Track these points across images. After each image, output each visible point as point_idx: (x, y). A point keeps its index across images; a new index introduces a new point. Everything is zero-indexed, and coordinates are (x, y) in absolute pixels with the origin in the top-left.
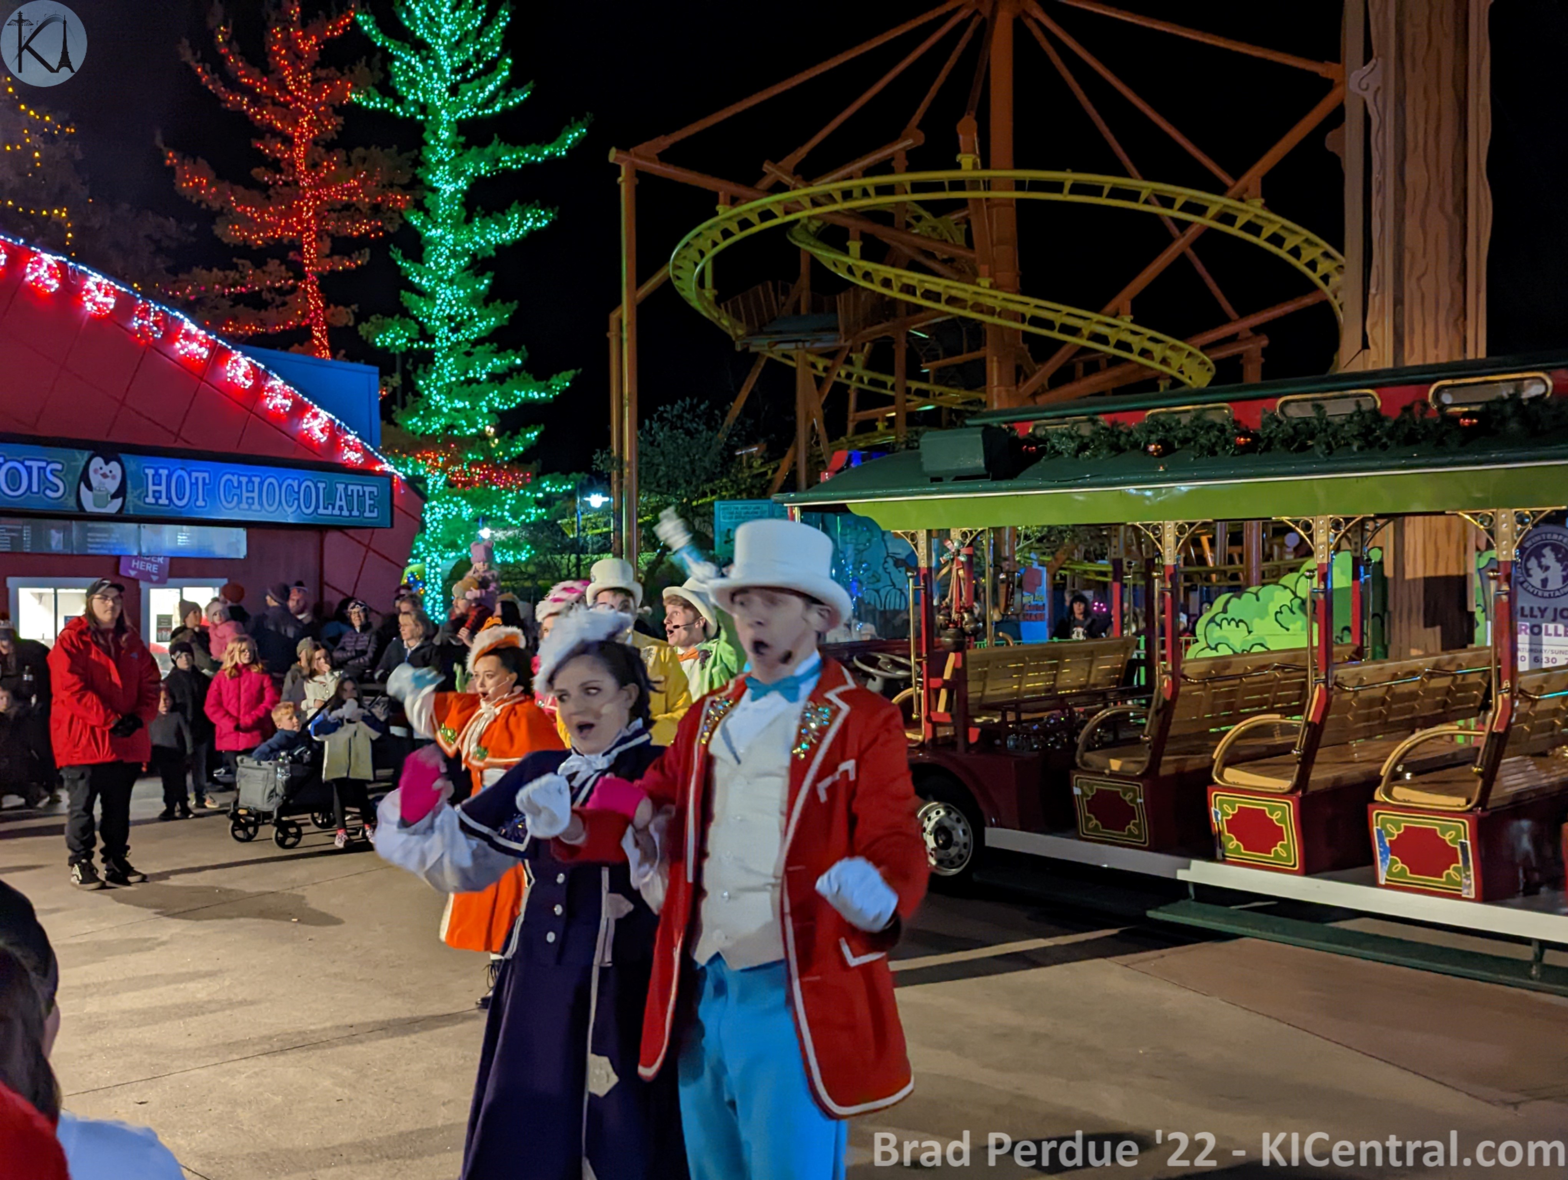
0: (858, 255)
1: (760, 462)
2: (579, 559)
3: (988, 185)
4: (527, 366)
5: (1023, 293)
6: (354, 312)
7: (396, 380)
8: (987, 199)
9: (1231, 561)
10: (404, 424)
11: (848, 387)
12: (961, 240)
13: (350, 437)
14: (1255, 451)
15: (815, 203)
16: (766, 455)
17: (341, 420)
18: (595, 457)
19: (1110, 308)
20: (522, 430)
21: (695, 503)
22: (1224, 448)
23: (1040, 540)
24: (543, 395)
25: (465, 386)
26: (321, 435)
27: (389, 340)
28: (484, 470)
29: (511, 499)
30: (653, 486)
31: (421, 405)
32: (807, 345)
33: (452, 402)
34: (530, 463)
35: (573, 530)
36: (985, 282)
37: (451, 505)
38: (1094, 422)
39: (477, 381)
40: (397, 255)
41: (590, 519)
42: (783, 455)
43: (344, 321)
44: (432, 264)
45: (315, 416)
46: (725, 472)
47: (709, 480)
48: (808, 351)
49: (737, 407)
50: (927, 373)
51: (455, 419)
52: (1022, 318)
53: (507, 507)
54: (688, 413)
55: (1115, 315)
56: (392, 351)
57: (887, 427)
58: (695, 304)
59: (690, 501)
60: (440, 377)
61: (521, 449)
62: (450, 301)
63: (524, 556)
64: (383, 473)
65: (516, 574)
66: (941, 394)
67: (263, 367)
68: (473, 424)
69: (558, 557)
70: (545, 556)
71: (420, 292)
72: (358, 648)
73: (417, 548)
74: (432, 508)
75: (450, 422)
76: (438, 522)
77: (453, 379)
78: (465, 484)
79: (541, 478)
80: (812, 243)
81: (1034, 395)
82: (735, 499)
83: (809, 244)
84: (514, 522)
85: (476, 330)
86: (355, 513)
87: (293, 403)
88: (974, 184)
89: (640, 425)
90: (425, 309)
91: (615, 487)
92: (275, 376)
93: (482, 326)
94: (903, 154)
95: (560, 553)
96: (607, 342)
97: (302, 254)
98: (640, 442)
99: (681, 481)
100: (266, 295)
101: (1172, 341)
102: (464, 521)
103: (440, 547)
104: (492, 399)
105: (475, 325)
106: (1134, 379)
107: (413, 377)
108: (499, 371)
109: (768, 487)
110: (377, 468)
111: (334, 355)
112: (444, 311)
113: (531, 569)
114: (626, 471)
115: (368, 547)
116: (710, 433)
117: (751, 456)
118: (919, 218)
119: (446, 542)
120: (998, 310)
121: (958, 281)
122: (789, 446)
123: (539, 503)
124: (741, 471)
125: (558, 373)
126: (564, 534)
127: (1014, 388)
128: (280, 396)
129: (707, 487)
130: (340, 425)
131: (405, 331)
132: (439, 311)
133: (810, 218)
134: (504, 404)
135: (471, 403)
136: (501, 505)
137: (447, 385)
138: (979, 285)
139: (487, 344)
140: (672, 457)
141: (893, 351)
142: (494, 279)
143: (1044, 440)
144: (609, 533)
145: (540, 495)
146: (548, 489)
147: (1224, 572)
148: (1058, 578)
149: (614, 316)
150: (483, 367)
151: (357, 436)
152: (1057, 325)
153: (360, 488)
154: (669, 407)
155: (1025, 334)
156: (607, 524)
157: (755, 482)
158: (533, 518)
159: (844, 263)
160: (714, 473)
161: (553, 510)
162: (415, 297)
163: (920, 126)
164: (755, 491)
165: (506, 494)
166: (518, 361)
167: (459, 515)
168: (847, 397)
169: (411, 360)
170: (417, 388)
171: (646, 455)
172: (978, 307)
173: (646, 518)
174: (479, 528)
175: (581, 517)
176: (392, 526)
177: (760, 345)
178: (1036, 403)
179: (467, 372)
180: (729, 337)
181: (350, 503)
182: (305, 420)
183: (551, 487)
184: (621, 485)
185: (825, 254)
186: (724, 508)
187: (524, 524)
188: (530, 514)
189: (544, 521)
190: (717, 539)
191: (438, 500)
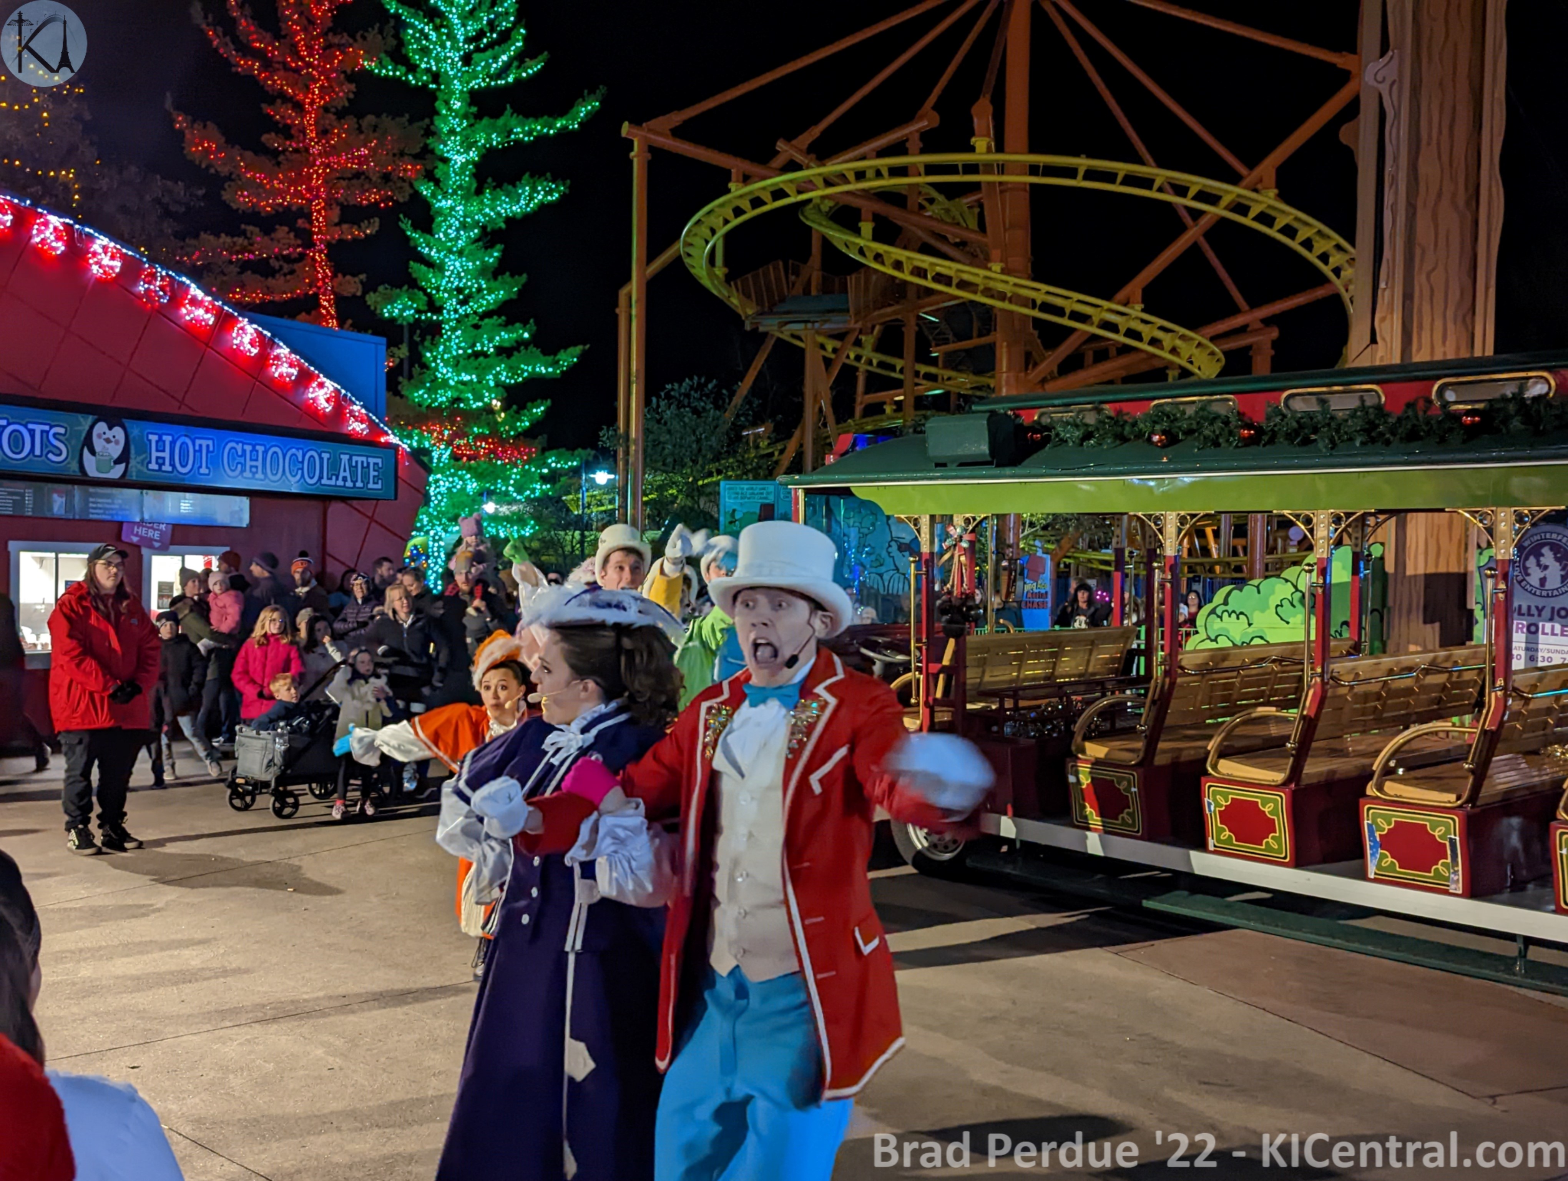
0: (870, 237)
1: (766, 443)
2: (583, 536)
3: (1002, 169)
4: (535, 340)
5: (1034, 279)
6: (362, 282)
7: (403, 351)
8: (1001, 183)
9: (1235, 553)
10: (410, 396)
11: (856, 369)
12: (973, 224)
13: (356, 408)
14: (1258, 444)
15: (828, 183)
16: (772, 436)
17: (347, 390)
18: (601, 434)
19: (1121, 295)
20: (529, 405)
21: (700, 483)
22: (1228, 441)
23: (1045, 528)
24: (550, 370)
25: (472, 358)
26: (326, 405)
27: (396, 311)
28: (489, 444)
29: (516, 474)
31: (427, 377)
32: (817, 325)
33: (459, 375)
34: (535, 437)
35: (578, 506)
36: (997, 267)
37: (456, 479)
38: (1099, 411)
39: (485, 355)
40: (406, 226)
41: (594, 496)
42: (789, 436)
43: (353, 290)
44: (441, 235)
45: (321, 385)
46: (732, 452)
47: (717, 458)
48: (818, 332)
49: (744, 387)
50: (937, 357)
51: (461, 392)
52: (1033, 304)
53: (512, 482)
54: (696, 392)
55: (1126, 304)
56: (399, 322)
57: (895, 411)
58: (706, 282)
59: (696, 480)
60: (447, 350)
61: (527, 424)
62: (459, 273)
63: (527, 532)
64: (388, 445)
66: (949, 379)
67: (269, 334)
68: (479, 397)
69: (562, 533)
70: (549, 531)
71: (429, 264)
72: (360, 620)
73: (421, 521)
74: (437, 481)
75: (456, 395)
76: (442, 495)
77: (461, 352)
78: (470, 458)
79: (547, 454)
80: (824, 223)
81: (1044, 381)
82: (741, 479)
83: (820, 225)
84: (519, 497)
85: (485, 302)
86: (359, 484)
87: (299, 372)
88: (988, 168)
89: (648, 402)
90: (433, 281)
91: (621, 464)
92: (281, 344)
93: (491, 299)
94: (917, 136)
95: (564, 530)
96: (616, 317)
97: (311, 222)
98: (647, 419)
99: (687, 460)
100: (274, 264)
101: (1183, 331)
102: (468, 495)
103: (444, 520)
104: (499, 373)
105: (483, 298)
106: (1144, 368)
107: (420, 348)
108: (506, 345)
109: (774, 468)
110: (383, 440)
111: (341, 325)
112: (452, 283)
113: (535, 545)
114: (633, 448)
115: (372, 519)
116: (718, 413)
117: (757, 436)
118: (931, 201)
119: (450, 515)
120: (1009, 295)
121: (971, 264)
122: (796, 428)
123: (544, 479)
124: (747, 451)
125: (566, 347)
126: (568, 510)
127: (1022, 375)
128: (286, 365)
129: (713, 467)
130: (345, 395)
131: (413, 302)
132: (447, 282)
133: (823, 198)
134: (511, 378)
135: (478, 376)
136: (506, 480)
137: (454, 357)
138: (990, 269)
139: (495, 317)
140: (678, 435)
141: (902, 333)
142: (504, 252)
143: (1049, 428)
144: (614, 510)
145: (545, 471)
146: (553, 465)
147: (1228, 564)
148: (1062, 566)
149: (623, 292)
150: (490, 340)
151: (362, 406)
152: (1068, 312)
153: (364, 459)
154: (676, 386)
155: (1036, 320)
156: (611, 502)
157: (761, 461)
158: (537, 494)
159: (854, 244)
160: (720, 453)
161: (558, 486)
162: (423, 268)
163: (934, 108)
164: (762, 472)
165: (512, 469)
166: (526, 335)
167: (463, 489)
168: (856, 378)
169: (418, 332)
170: (424, 360)
171: (652, 432)
172: (988, 292)
173: (650, 497)
174: (483, 503)
175: (586, 494)
176: (396, 498)
177: (770, 325)
178: (1044, 389)
179: (474, 345)
180: (740, 316)
181: (354, 474)
182: (311, 390)
183: (557, 463)
184: (627, 463)
185: (837, 235)
186: (730, 489)
187: (529, 500)
188: (535, 489)
189: (548, 496)
190: (722, 519)
191: (442, 473)
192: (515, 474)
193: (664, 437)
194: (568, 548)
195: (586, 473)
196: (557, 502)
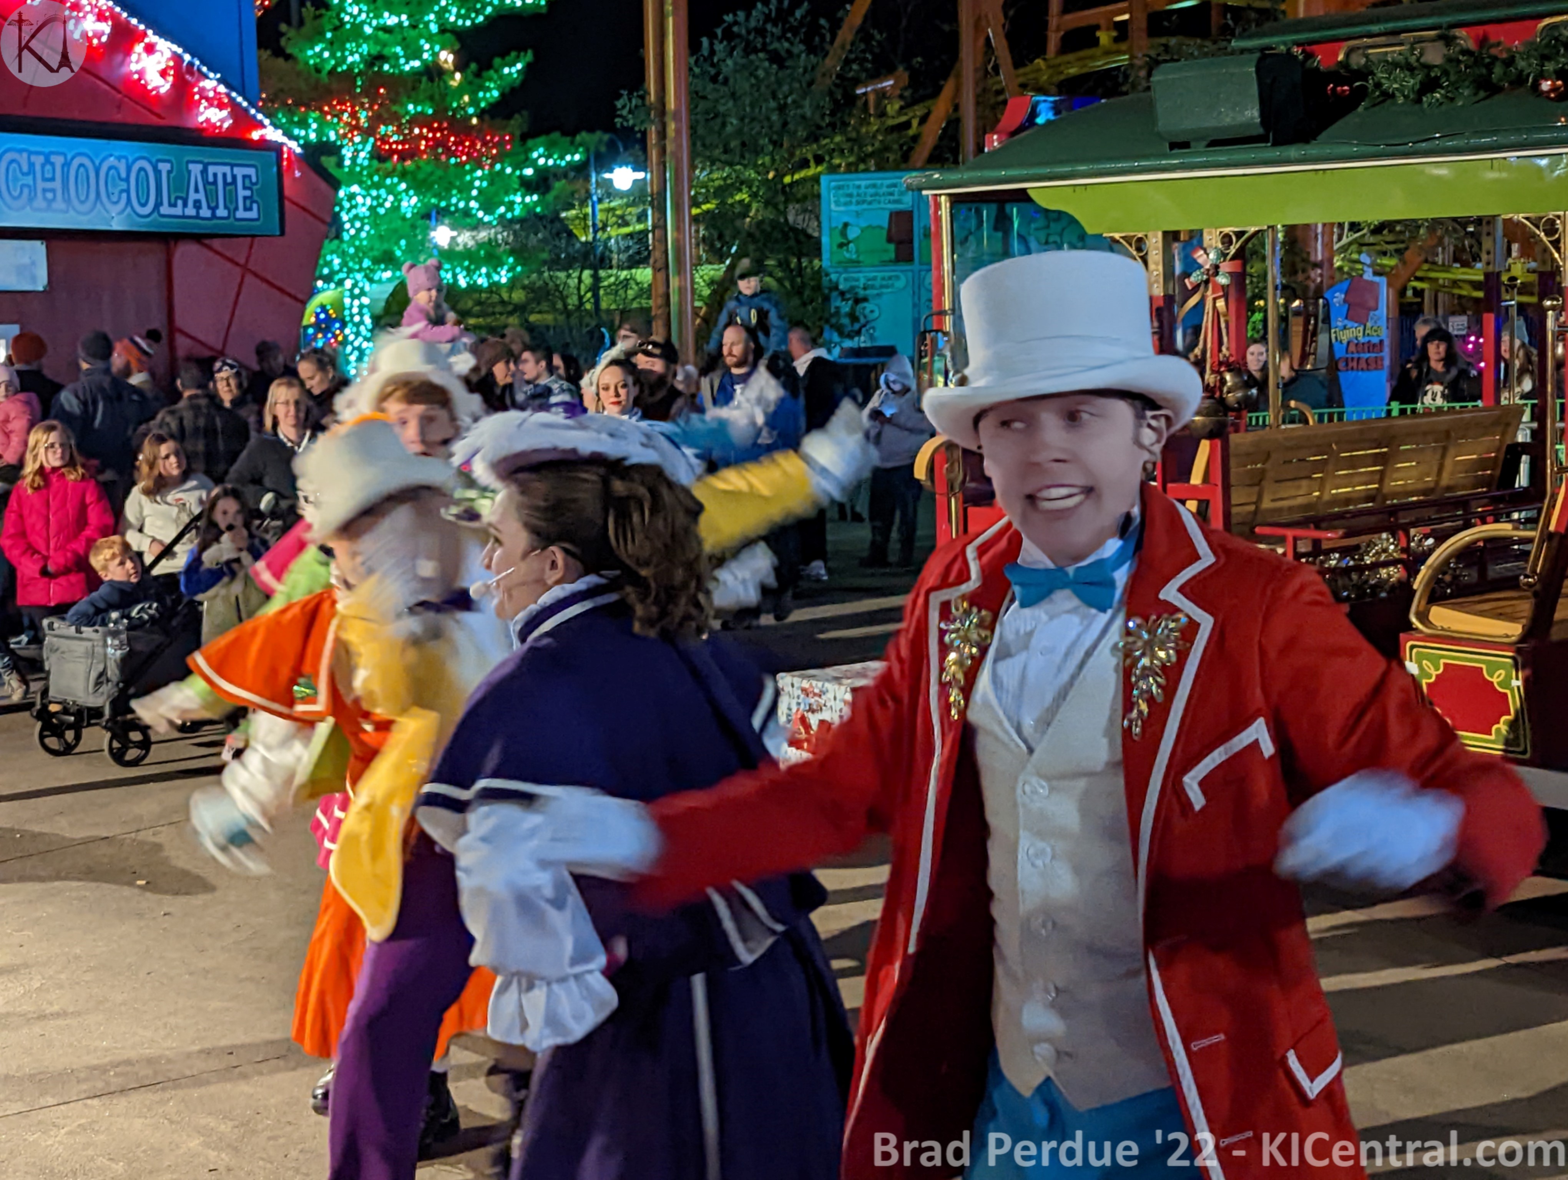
1: (897, 105)
2: (596, 279)
10: (302, 58)
13: (208, 84)
16: (908, 93)
18: (619, 104)
20: (496, 60)
23: (1376, 233)
26: (160, 81)
28: (434, 131)
29: (481, 179)
30: (717, 152)
31: (327, 22)
33: (378, 16)
34: (511, 117)
37: (383, 192)
38: (1449, 40)
41: (613, 209)
42: (937, 91)
45: (151, 49)
46: (838, 125)
47: (814, 137)
51: (384, 45)
53: (474, 193)
54: (775, 23)
57: (1116, 40)
59: (780, 176)
61: (496, 93)
63: (503, 277)
64: (265, 145)
65: (493, 305)
68: (414, 52)
69: (562, 275)
70: (541, 273)
73: (329, 264)
74: (351, 197)
75: (375, 50)
76: (362, 220)
78: (404, 156)
79: (530, 144)
82: (857, 171)
84: (487, 219)
86: (221, 212)
87: (114, 28)
89: (694, 47)
91: (654, 154)
95: (566, 268)
98: (694, 76)
99: (764, 142)
102: (404, 218)
103: (366, 263)
104: (444, 11)
109: (911, 149)
110: (255, 136)
113: (518, 296)
114: (672, 126)
115: (245, 269)
116: (813, 58)
117: (882, 95)
119: (376, 253)
122: (946, 76)
123: (528, 186)
124: (864, 122)
126: (571, 234)
129: (808, 151)
130: (190, 64)
134: (465, 14)
135: (409, 18)
136: (465, 189)
140: (748, 101)
144: (645, 232)
145: (529, 172)
146: (542, 161)
148: (1408, 294)
151: (219, 81)
153: (227, 169)
154: (741, 16)
156: (642, 217)
157: (889, 138)
158: (518, 211)
160: (819, 127)
161: (550, 197)
164: (892, 157)
165: (472, 171)
167: (396, 208)
171: (703, 98)
173: (705, 207)
174: (427, 229)
175: (599, 207)
176: (283, 233)
181: (212, 196)
182: (134, 57)
183: (547, 157)
184: (663, 151)
186: (839, 188)
187: (505, 223)
188: (512, 203)
189: (536, 215)
190: (825, 240)
191: (360, 183)
192: (478, 178)
193: (726, 106)
194: (573, 301)
195: (598, 173)
196: (552, 221)
